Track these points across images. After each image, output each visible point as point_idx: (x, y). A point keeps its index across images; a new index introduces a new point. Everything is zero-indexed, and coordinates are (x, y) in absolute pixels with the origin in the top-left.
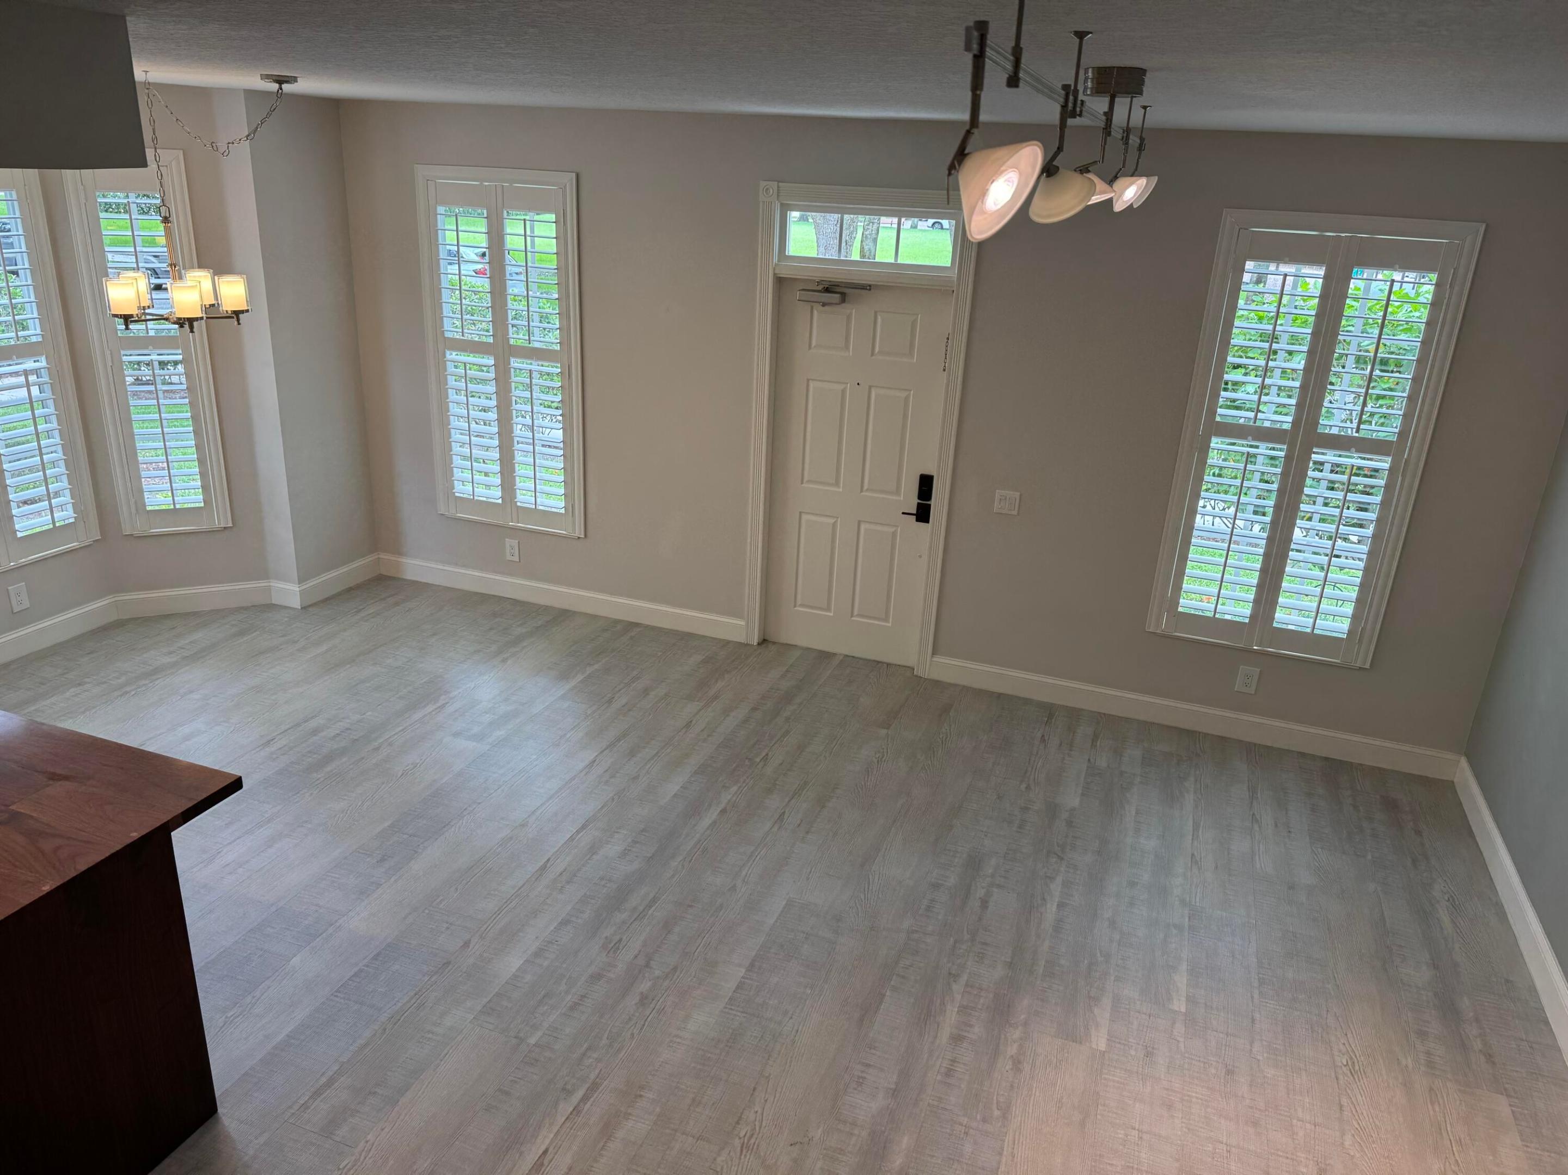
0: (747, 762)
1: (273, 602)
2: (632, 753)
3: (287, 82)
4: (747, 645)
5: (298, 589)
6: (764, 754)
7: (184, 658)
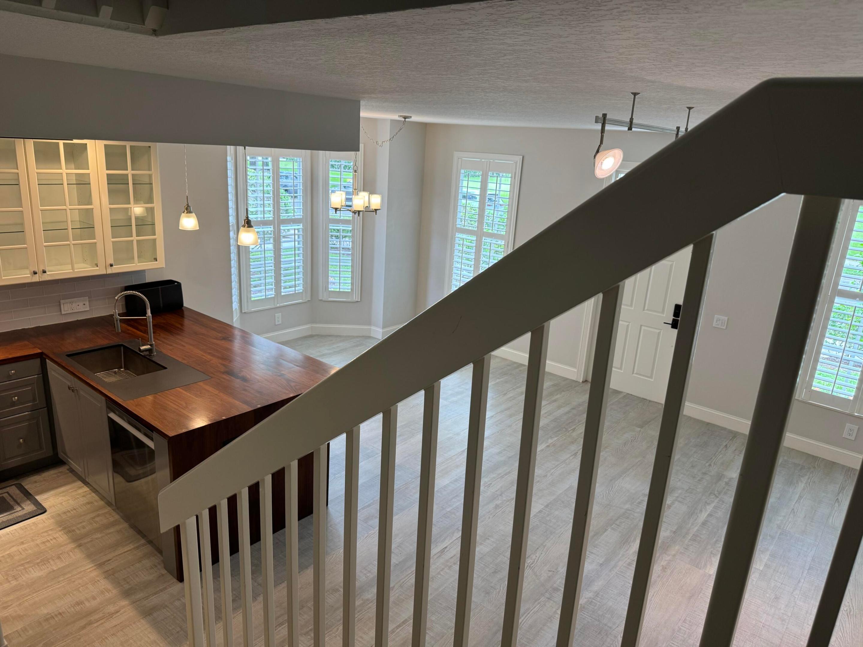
0: (564, 429)
1: (371, 336)
2: (510, 416)
3: (408, 118)
4: (577, 381)
5: (381, 331)
6: (573, 427)
7: (335, 352)
